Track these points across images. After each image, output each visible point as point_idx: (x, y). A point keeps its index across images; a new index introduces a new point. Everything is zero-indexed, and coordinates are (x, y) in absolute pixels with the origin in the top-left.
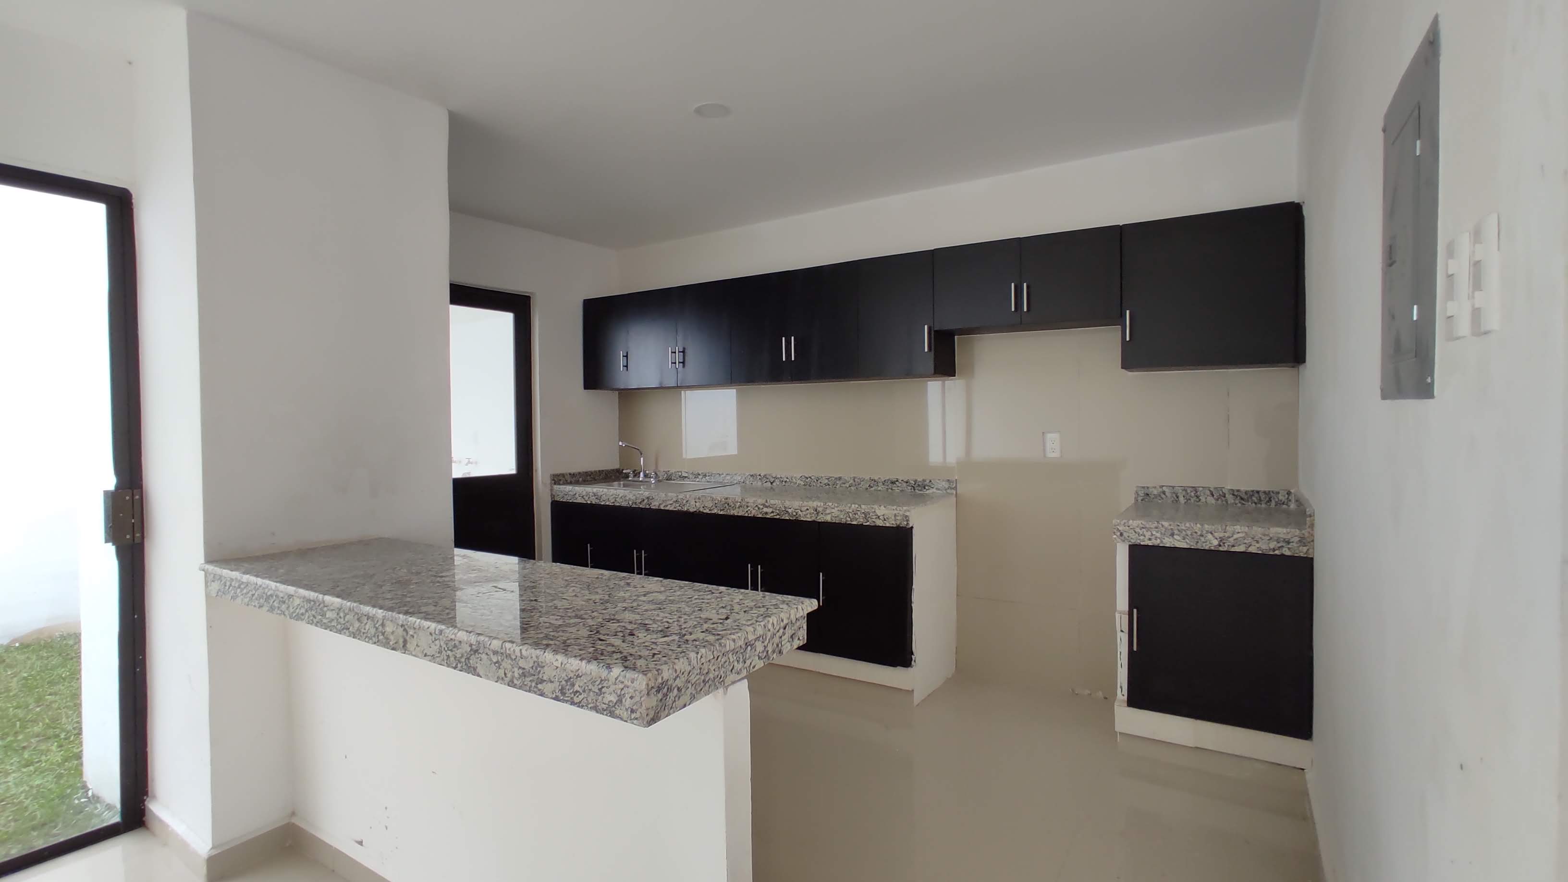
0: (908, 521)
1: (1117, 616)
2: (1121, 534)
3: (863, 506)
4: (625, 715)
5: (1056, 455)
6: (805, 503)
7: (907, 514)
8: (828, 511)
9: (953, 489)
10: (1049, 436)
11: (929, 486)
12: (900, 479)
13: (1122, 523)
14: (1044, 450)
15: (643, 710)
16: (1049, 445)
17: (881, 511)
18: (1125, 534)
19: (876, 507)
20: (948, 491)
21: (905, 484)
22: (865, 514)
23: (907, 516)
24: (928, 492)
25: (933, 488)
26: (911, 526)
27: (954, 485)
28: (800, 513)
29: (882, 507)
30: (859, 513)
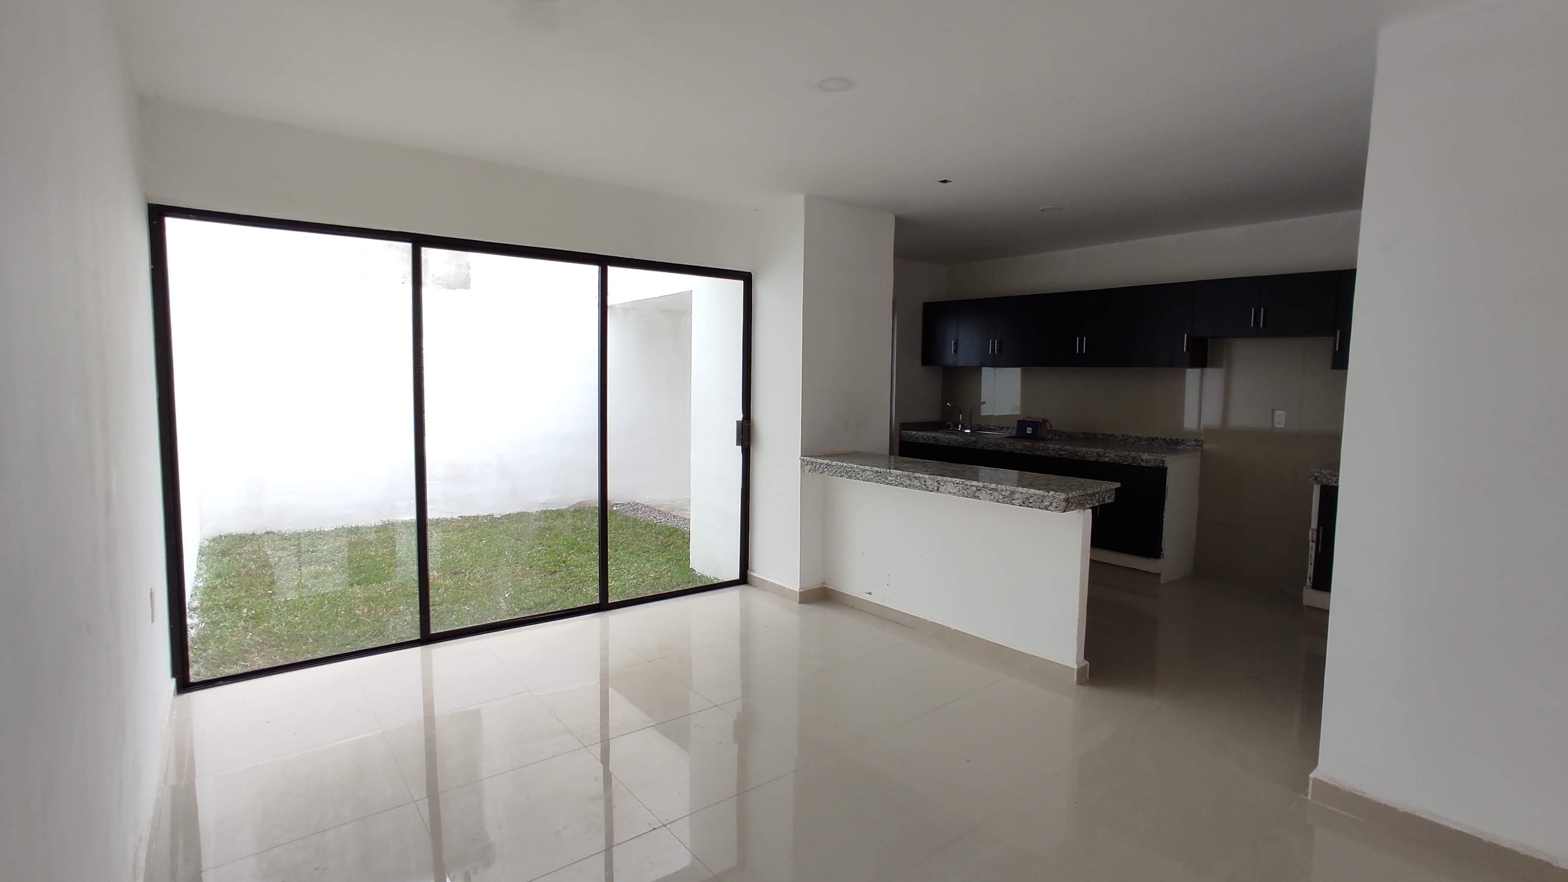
0: (1164, 463)
1: (1310, 532)
2: (1316, 478)
3: (1132, 453)
4: (1053, 509)
5: (1282, 425)
6: (1091, 449)
7: (1163, 459)
8: (1107, 455)
9: (1199, 446)
10: (1277, 412)
11: (1181, 443)
12: (1159, 436)
13: (1317, 471)
14: (1273, 422)
15: (1061, 507)
16: (1276, 419)
17: (1145, 456)
18: (1318, 479)
19: (1141, 454)
20: (1196, 447)
21: (1162, 441)
22: (1134, 458)
23: (1163, 461)
24: (1180, 447)
25: (1184, 445)
26: (1166, 467)
27: (1201, 443)
28: (1086, 455)
29: (1146, 454)
30: (1129, 457)
